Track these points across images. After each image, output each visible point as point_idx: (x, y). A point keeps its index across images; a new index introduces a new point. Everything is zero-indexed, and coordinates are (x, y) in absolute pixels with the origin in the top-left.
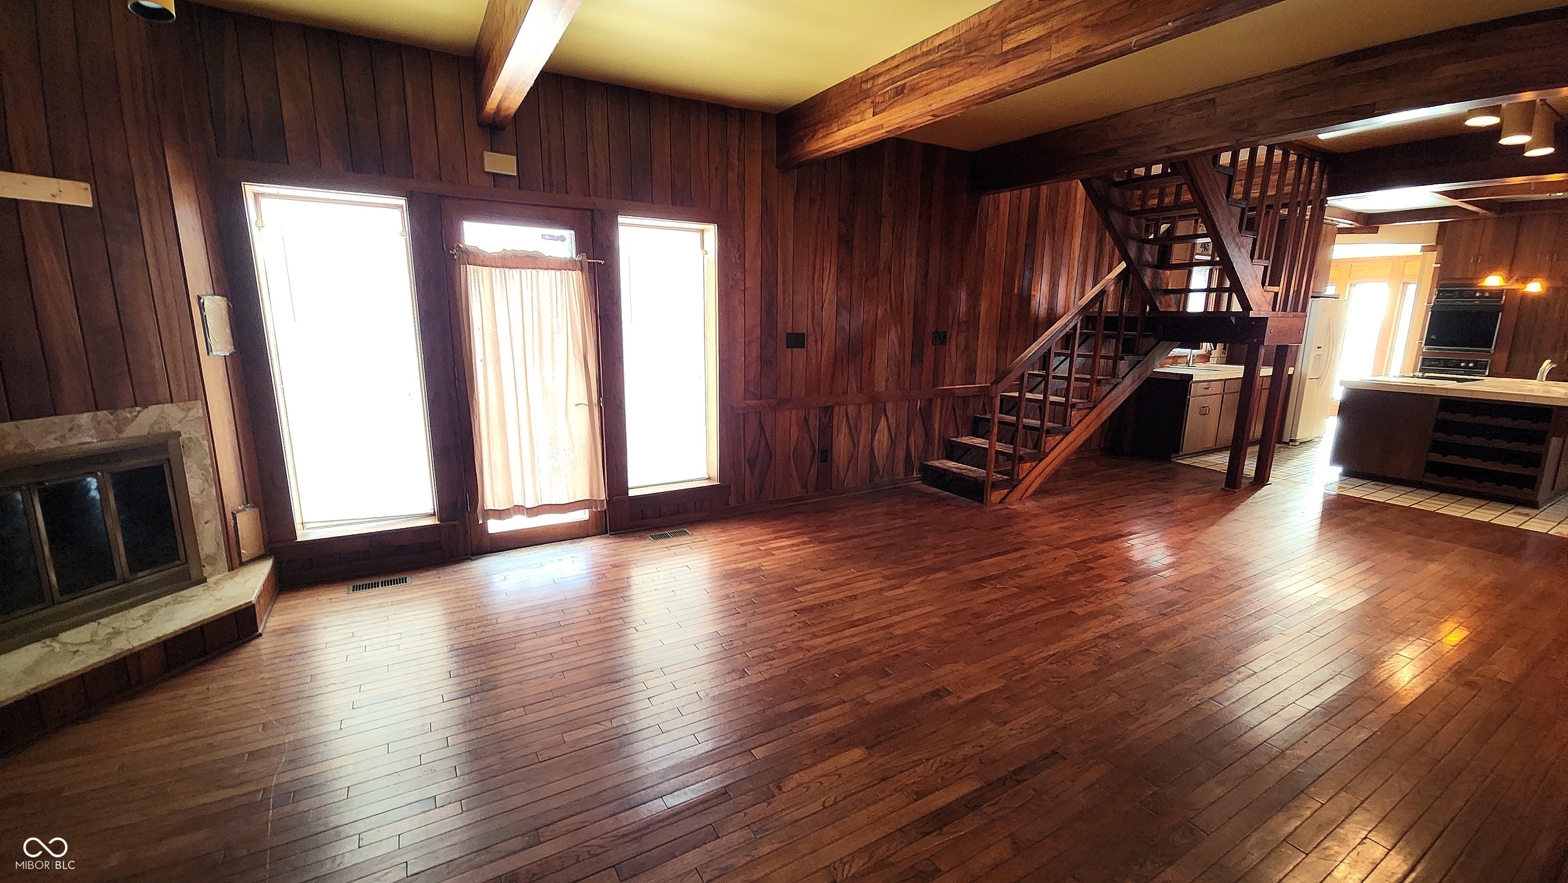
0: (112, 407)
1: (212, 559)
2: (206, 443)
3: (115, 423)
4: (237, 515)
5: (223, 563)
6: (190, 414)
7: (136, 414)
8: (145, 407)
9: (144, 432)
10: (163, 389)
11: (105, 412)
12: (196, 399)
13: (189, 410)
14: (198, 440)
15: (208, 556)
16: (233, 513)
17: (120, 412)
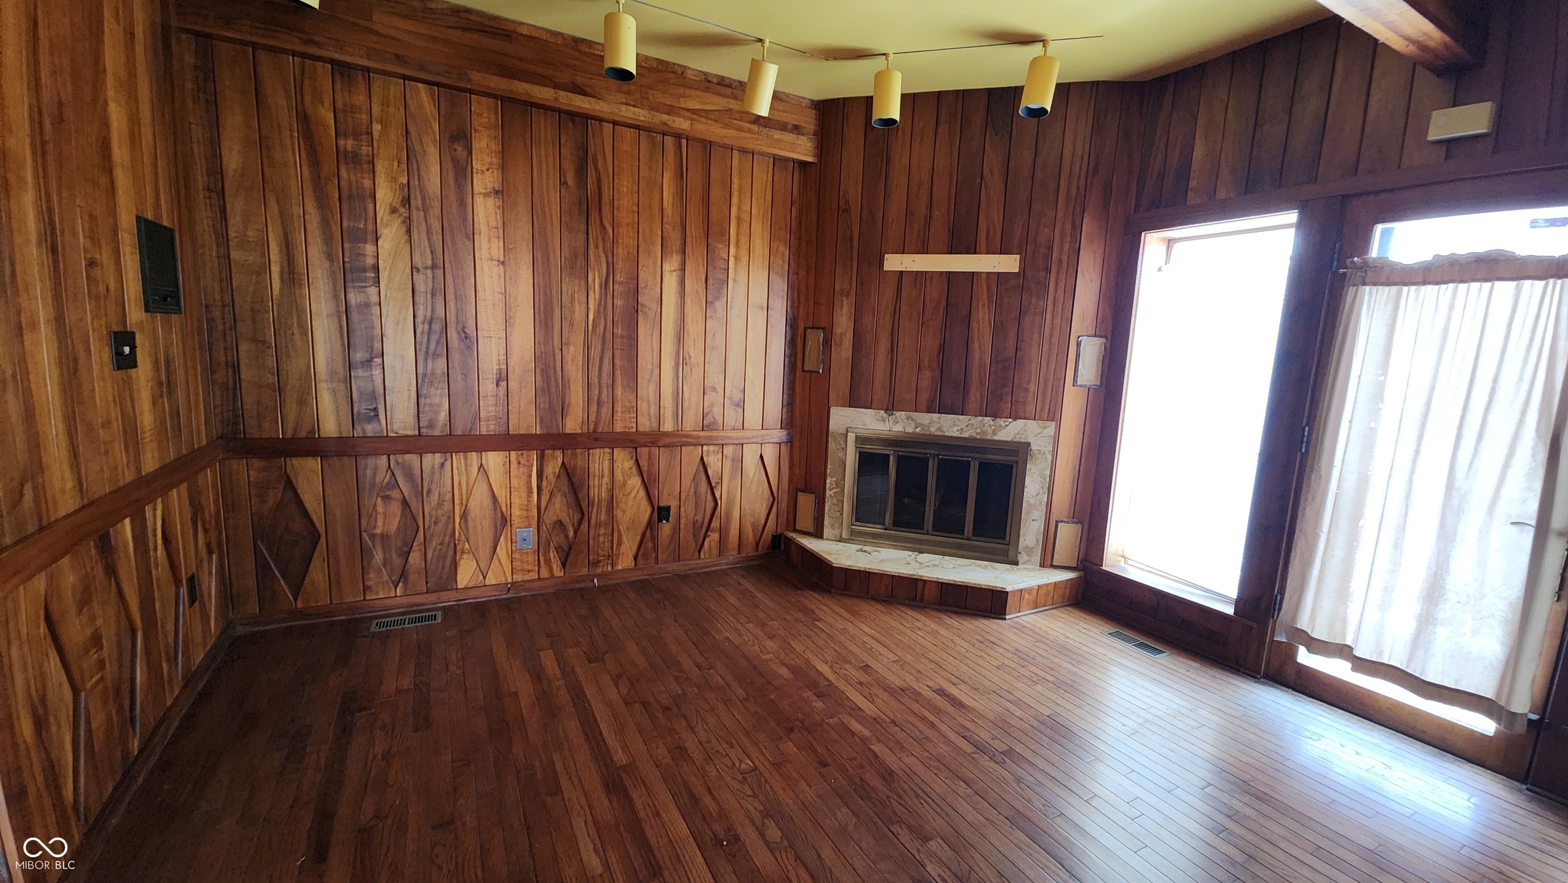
0: (995, 416)
1: (1029, 551)
2: (1050, 457)
3: (993, 427)
4: (1060, 524)
5: (1037, 558)
6: (1044, 432)
7: (1008, 423)
8: (1015, 419)
9: (1009, 439)
10: (1030, 409)
11: (989, 418)
12: (1053, 421)
13: (1045, 428)
14: (1045, 453)
15: (1027, 547)
16: (1056, 521)
17: (998, 420)
